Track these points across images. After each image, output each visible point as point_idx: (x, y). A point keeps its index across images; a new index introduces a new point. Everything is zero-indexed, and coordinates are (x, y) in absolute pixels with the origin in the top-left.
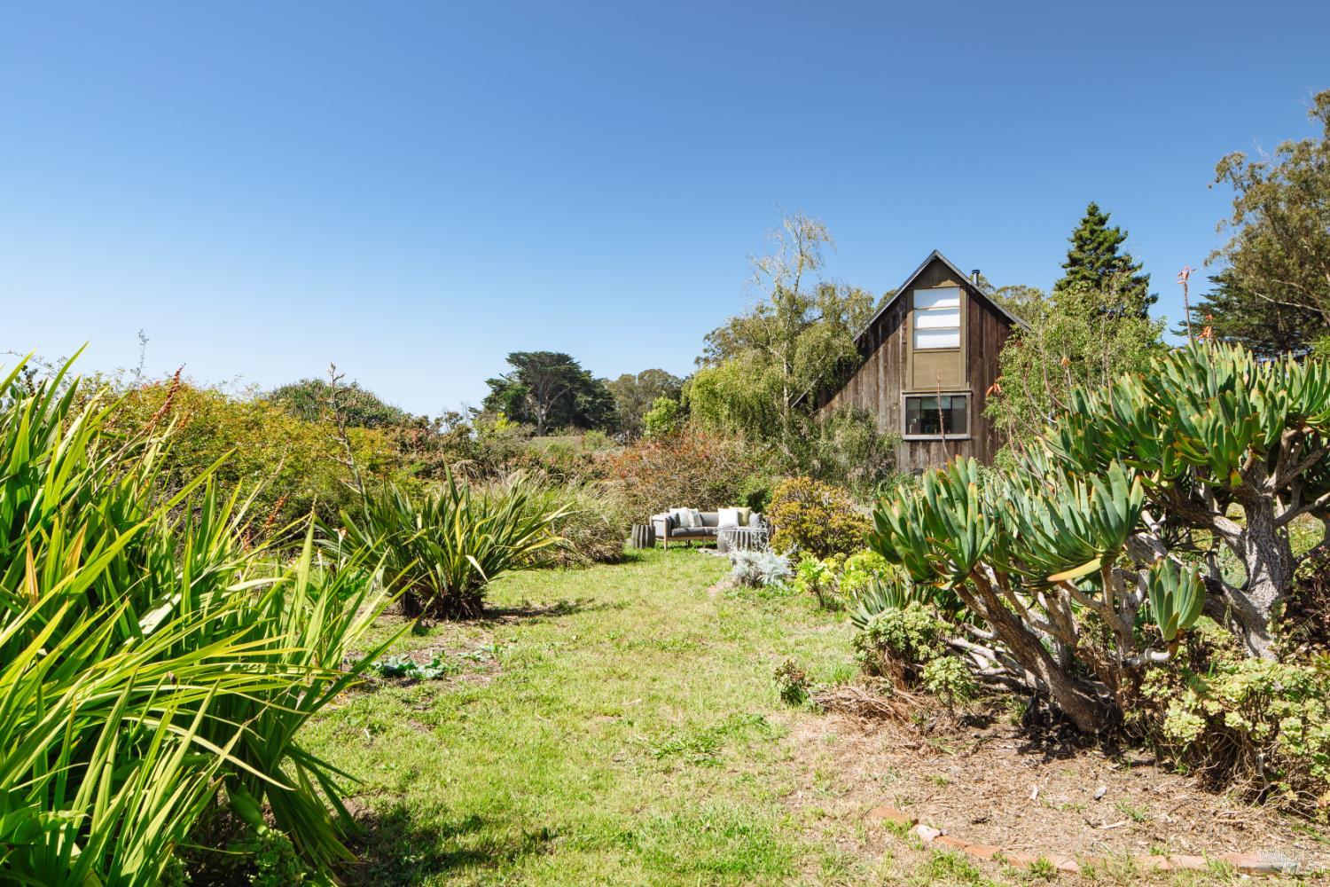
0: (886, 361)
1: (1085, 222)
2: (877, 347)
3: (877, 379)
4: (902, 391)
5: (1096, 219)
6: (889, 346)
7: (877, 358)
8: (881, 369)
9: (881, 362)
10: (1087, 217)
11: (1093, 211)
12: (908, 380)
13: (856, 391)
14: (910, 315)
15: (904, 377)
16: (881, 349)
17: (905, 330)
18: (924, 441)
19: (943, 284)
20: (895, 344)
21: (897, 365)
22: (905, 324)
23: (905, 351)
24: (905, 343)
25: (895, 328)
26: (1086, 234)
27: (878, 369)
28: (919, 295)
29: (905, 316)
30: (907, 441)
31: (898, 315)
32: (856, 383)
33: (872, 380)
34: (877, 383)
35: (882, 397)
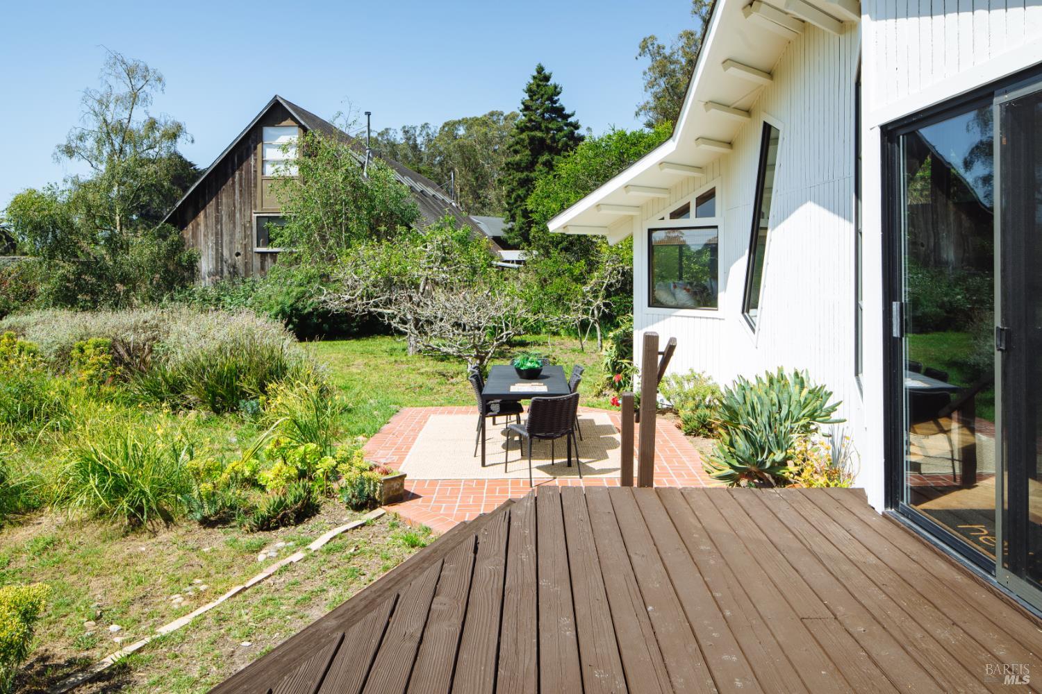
0: (241, 185)
1: (534, 78)
2: (233, 173)
3: (234, 200)
4: (254, 211)
5: (542, 77)
6: (243, 172)
7: (234, 183)
8: (237, 192)
9: (237, 186)
10: (535, 74)
11: (540, 70)
12: (258, 202)
13: (217, 210)
14: (259, 146)
15: (255, 199)
16: (237, 174)
17: (256, 160)
18: (271, 253)
19: (284, 123)
20: (248, 172)
21: (249, 188)
22: (255, 155)
23: (255, 178)
24: (255, 171)
25: (248, 156)
26: (534, 88)
27: (234, 193)
28: (268, 131)
29: (255, 148)
30: (258, 253)
31: (250, 147)
32: (217, 204)
33: (230, 201)
34: (234, 204)
35: (238, 215)
